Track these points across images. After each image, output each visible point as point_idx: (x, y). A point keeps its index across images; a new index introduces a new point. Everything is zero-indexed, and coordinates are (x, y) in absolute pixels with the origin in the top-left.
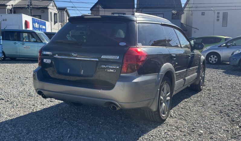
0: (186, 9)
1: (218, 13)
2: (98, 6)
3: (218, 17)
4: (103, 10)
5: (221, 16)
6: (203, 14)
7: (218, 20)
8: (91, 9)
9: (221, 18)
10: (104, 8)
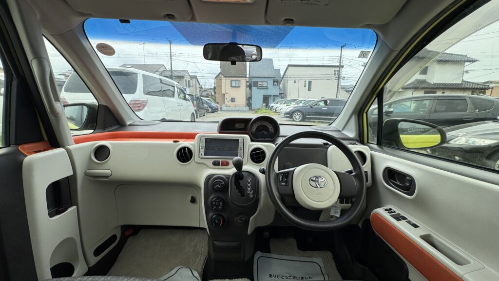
0: (284, 79)
1: (305, 82)
2: (220, 75)
3: (305, 84)
4: (225, 78)
5: (307, 83)
6: (295, 82)
7: (305, 86)
8: (216, 78)
9: (307, 85)
10: (225, 77)
